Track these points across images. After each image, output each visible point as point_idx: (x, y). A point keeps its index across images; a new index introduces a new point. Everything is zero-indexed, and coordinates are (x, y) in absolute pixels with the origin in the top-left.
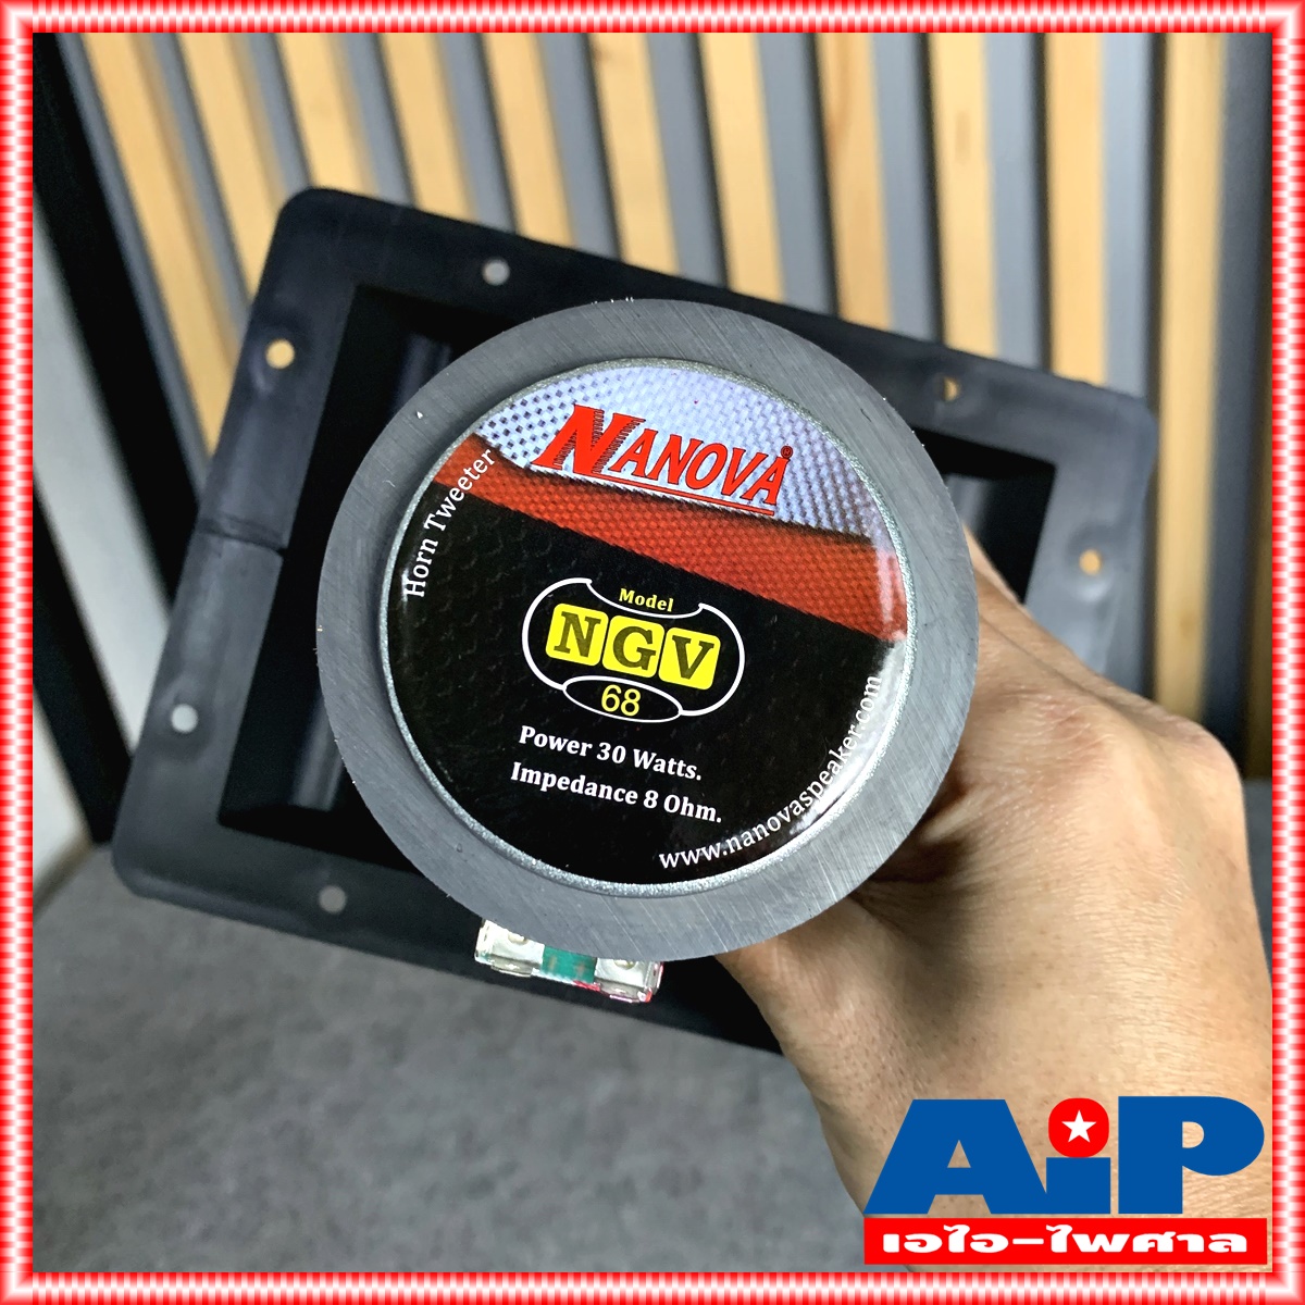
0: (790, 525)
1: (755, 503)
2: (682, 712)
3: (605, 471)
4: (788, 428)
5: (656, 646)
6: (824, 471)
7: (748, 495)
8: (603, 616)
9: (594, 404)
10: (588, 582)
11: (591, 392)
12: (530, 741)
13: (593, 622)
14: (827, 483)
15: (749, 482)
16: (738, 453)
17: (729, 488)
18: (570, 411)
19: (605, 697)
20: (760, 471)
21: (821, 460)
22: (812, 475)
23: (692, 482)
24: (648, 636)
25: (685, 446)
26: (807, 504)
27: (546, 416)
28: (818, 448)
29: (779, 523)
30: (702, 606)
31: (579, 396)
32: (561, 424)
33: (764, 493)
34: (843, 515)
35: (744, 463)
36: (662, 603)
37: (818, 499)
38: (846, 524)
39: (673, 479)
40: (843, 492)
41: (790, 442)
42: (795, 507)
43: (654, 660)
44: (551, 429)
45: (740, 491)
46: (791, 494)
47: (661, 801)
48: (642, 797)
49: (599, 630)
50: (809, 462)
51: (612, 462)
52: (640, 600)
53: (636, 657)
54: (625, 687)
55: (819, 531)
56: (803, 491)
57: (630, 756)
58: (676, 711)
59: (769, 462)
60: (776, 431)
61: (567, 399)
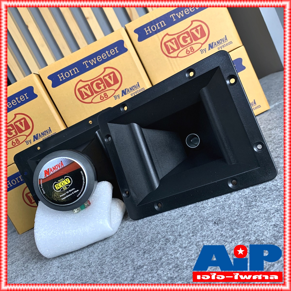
0: (66, 166)
1: (62, 167)
2: (70, 185)
3: (50, 174)
4: (60, 160)
5: (64, 183)
6: (65, 160)
7: (61, 167)
8: (58, 184)
9: (45, 170)
10: (55, 182)
11: (44, 169)
12: (61, 196)
13: (58, 185)
14: (66, 161)
15: (60, 166)
16: (58, 164)
17: (59, 167)
18: (44, 172)
19: (64, 189)
20: (61, 164)
21: (64, 160)
22: (64, 161)
23: (57, 169)
24: (63, 182)
25: (54, 167)
26: (66, 164)
27: (43, 173)
28: (63, 159)
29: (65, 167)
30: (65, 177)
31: (44, 170)
32: (44, 173)
33: (62, 166)
34: (69, 162)
35: (59, 165)
36: (62, 179)
37: (66, 163)
38: (70, 163)
39: (55, 170)
40: (68, 161)
41: (61, 160)
42: (65, 165)
43: (65, 184)
44: (44, 174)
45: (60, 167)
46: (64, 164)
47: (74, 193)
48: (72, 194)
49: (59, 185)
50: (63, 161)
51: (50, 173)
52: (60, 180)
53: (63, 184)
54: (64, 187)
55: (68, 165)
56: (65, 163)
57: (69, 191)
58: (69, 186)
59: (61, 163)
60: (59, 161)
61: (43, 171)
